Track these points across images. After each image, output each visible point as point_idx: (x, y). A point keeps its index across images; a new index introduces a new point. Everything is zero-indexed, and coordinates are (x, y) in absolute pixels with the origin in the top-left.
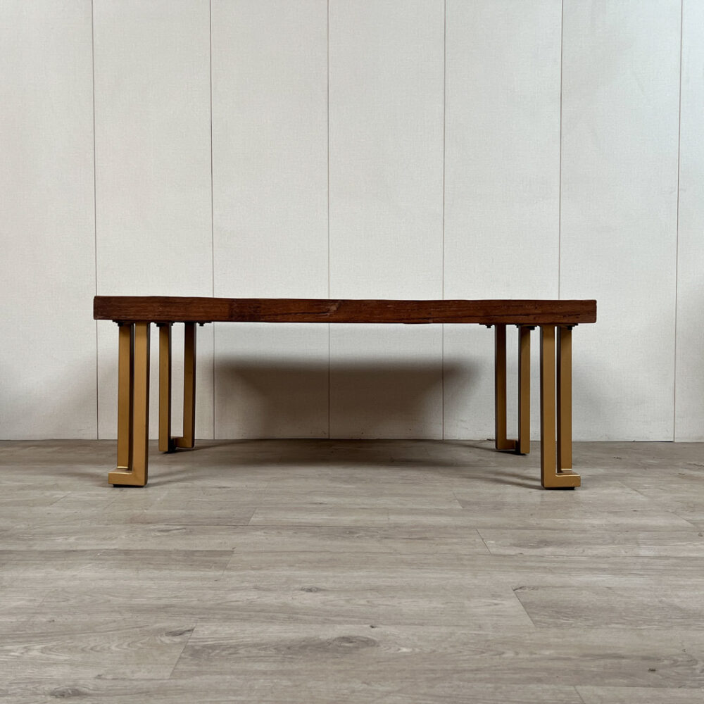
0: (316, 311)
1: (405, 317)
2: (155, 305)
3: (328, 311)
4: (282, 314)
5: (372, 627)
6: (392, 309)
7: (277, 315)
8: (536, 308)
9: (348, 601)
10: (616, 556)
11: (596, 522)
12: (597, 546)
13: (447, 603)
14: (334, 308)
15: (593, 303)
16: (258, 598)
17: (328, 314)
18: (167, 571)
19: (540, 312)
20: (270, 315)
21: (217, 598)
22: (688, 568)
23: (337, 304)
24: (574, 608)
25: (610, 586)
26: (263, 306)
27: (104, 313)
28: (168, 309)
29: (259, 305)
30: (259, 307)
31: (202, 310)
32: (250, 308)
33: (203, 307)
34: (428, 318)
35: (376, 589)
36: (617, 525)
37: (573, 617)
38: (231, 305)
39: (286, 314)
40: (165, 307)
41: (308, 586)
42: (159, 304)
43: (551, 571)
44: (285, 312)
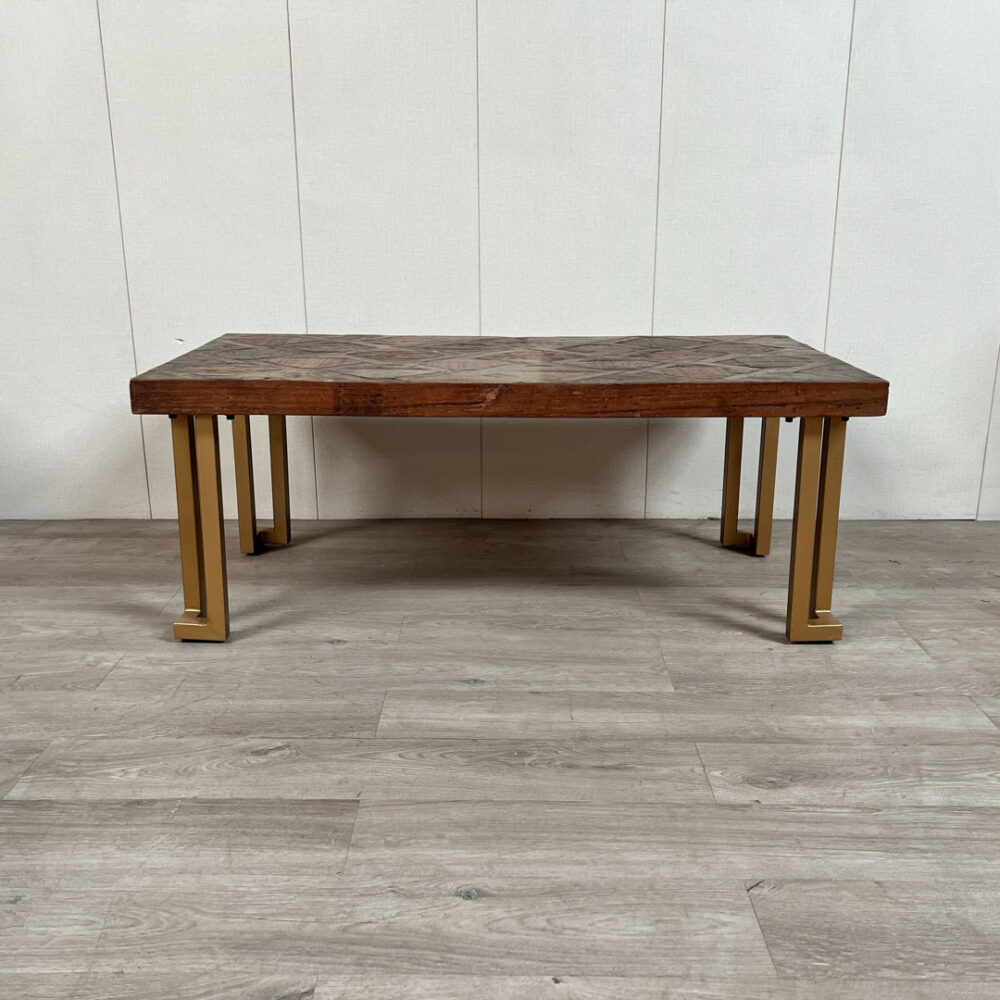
0: (465, 401)
1: (599, 410)
2: (223, 392)
3: (484, 400)
4: (415, 406)
5: (557, 982)
6: (579, 397)
7: (406, 407)
8: (797, 394)
9: (521, 920)
10: (889, 807)
11: (861, 721)
12: (864, 783)
13: (657, 922)
14: (492, 396)
15: (884, 386)
16: (398, 915)
17: (484, 405)
18: (271, 853)
19: (803, 400)
20: (395, 407)
21: (341, 915)
22: (989, 835)
23: (496, 390)
24: (829, 931)
25: (881, 879)
26: (384, 393)
27: (148, 405)
28: (243, 398)
29: (379, 392)
30: (379, 395)
31: (292, 399)
32: (365, 396)
33: (295, 395)
34: (634, 411)
35: (558, 891)
36: (892, 730)
37: (828, 954)
38: (337, 392)
39: (420, 405)
40: (239, 394)
41: (466, 884)
42: (228, 391)
43: (798, 841)
44: (419, 403)
